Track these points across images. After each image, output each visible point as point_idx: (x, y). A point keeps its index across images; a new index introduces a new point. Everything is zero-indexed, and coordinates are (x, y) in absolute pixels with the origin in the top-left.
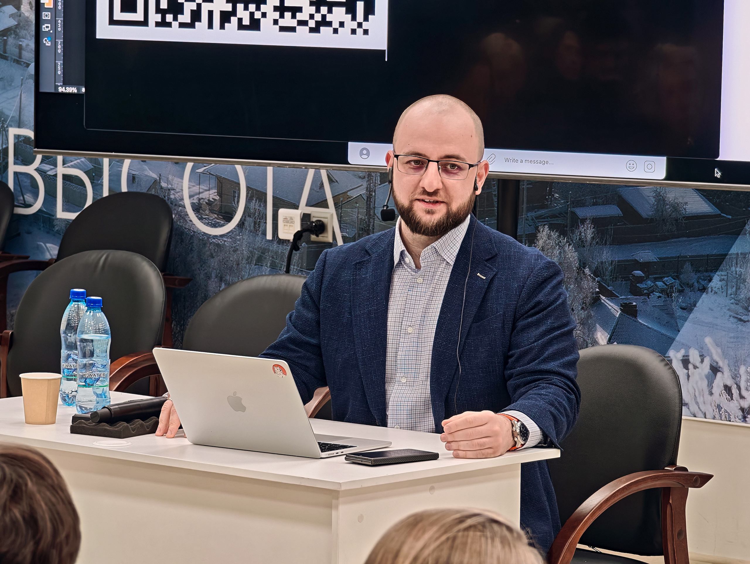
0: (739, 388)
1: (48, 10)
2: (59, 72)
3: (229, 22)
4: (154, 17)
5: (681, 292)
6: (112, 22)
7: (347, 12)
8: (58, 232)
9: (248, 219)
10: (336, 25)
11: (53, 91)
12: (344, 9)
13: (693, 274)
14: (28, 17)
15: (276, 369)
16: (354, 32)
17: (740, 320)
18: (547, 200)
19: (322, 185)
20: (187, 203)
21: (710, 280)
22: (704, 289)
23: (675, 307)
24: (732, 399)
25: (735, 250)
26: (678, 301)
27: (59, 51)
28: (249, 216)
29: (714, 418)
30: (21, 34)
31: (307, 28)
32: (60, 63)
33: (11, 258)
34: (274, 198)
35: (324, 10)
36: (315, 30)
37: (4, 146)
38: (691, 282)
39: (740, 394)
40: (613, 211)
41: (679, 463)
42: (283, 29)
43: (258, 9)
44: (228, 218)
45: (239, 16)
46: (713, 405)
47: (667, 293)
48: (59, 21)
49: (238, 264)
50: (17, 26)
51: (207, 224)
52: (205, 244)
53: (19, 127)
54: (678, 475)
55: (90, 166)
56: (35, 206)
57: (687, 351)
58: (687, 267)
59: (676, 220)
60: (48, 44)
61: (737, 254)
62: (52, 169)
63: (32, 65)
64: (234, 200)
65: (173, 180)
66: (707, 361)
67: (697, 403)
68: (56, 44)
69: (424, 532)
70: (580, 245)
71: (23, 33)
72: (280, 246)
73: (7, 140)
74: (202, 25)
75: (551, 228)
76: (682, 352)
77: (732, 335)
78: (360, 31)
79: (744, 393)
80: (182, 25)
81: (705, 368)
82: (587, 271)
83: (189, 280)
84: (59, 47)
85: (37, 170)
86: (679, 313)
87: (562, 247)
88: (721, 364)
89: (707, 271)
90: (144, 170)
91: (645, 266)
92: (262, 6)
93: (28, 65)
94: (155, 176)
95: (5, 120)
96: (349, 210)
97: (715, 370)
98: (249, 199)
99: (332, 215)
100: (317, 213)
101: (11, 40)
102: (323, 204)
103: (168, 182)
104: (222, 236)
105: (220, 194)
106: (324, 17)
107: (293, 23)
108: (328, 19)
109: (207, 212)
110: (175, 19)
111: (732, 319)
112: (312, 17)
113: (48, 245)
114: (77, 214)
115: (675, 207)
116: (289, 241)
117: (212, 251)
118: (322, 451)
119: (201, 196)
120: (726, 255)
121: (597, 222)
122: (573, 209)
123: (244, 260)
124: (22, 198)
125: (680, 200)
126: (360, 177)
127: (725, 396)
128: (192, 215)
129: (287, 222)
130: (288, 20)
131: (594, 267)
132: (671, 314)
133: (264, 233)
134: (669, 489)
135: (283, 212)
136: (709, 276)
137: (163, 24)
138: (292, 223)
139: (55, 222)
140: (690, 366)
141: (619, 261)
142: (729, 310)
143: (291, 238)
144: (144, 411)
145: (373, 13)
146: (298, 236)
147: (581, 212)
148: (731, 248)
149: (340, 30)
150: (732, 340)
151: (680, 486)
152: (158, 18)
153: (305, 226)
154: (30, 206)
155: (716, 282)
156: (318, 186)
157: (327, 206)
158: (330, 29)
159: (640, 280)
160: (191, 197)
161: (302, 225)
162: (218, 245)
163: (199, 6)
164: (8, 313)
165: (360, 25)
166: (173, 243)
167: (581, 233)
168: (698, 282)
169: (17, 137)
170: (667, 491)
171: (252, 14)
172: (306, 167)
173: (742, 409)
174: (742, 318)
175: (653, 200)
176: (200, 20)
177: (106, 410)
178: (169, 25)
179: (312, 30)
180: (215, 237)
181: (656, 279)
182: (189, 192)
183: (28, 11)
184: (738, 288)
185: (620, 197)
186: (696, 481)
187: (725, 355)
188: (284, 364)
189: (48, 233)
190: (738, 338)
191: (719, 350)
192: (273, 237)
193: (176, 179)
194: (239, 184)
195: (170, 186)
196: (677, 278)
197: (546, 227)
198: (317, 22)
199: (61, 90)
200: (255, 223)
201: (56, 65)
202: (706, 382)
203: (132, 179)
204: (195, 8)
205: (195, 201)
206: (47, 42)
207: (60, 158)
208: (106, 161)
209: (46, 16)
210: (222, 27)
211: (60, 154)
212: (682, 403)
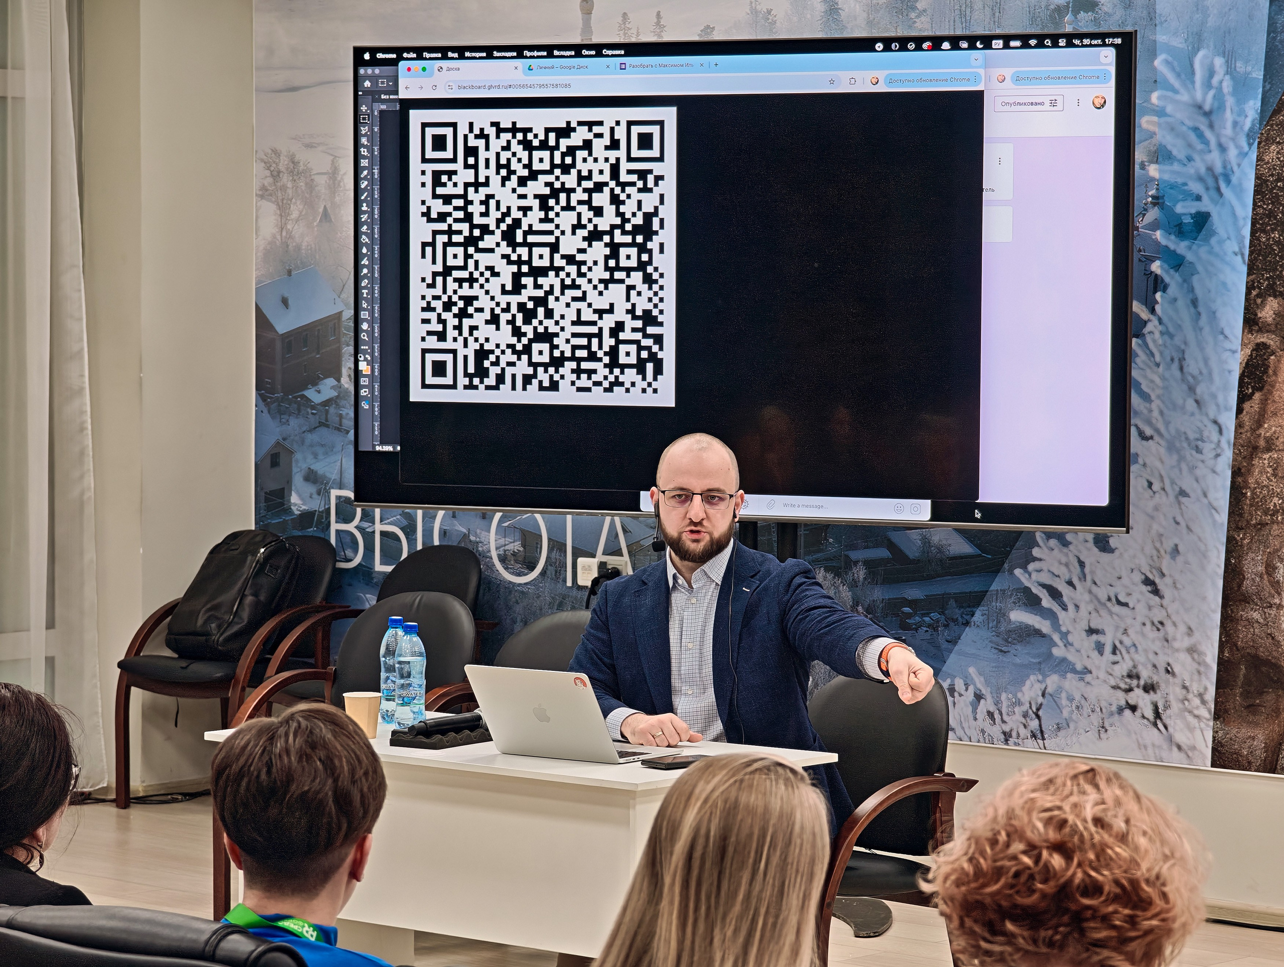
0: (1001, 714)
1: (366, 376)
2: (376, 433)
3: (531, 384)
4: (463, 381)
5: (946, 626)
6: (424, 386)
7: (638, 373)
8: (376, 584)
9: (549, 567)
10: (627, 385)
11: (371, 450)
12: (635, 370)
13: (957, 610)
14: (347, 389)
15: (577, 681)
16: (644, 391)
17: (1001, 651)
18: (822, 544)
19: (617, 535)
20: (494, 554)
21: (973, 615)
22: (967, 624)
23: (941, 641)
24: (995, 724)
25: (994, 587)
26: (943, 634)
27: (376, 413)
28: (551, 565)
29: (979, 741)
30: (341, 404)
31: (601, 389)
32: (377, 424)
33: (334, 607)
34: (574, 548)
35: (617, 371)
36: (609, 390)
37: (327, 507)
38: (955, 617)
39: (1002, 719)
40: (883, 553)
41: (947, 770)
42: (579, 389)
43: (557, 371)
44: (532, 568)
45: (539, 378)
46: (977, 729)
47: (934, 627)
48: (376, 386)
49: (541, 609)
50: (337, 397)
51: (512, 574)
52: (510, 592)
53: (340, 489)
54: (947, 781)
55: (405, 523)
56: (355, 560)
57: (953, 681)
58: (952, 602)
59: (941, 561)
60: (366, 407)
61: (997, 590)
62: (370, 526)
63: (352, 432)
64: (537, 551)
65: (480, 533)
66: (971, 689)
67: (963, 728)
68: (373, 407)
69: (714, 777)
70: (853, 585)
71: (343, 403)
72: (580, 592)
73: (330, 501)
74: (506, 387)
75: (827, 570)
76: (949, 681)
77: (994, 665)
78: (650, 390)
79: (1005, 718)
80: (488, 388)
81: (970, 695)
82: (860, 608)
83: (497, 624)
84: (376, 409)
85: (357, 527)
86: (945, 645)
87: (837, 588)
88: (984, 692)
89: (969, 607)
90: (454, 526)
91: (912, 603)
92: (560, 369)
93: (348, 432)
94: (465, 531)
95: (327, 483)
96: (642, 558)
97: (979, 697)
98: (550, 550)
99: (626, 562)
100: (613, 561)
101: (332, 410)
102: (619, 553)
103: (476, 535)
104: (526, 584)
105: (524, 545)
106: (617, 377)
107: (589, 384)
108: (620, 380)
109: (512, 562)
110: (482, 382)
111: (993, 650)
112: (606, 378)
113: (368, 596)
114: (393, 567)
115: (940, 549)
116: (587, 587)
117: (518, 598)
118: (621, 757)
119: (507, 548)
120: (987, 591)
121: (868, 564)
122: (846, 553)
123: (547, 605)
124: (343, 553)
125: (944, 542)
126: (651, 527)
127: (988, 721)
128: (499, 566)
129: (586, 570)
130: (584, 381)
131: (866, 605)
132: (938, 647)
133: (565, 581)
134: (938, 793)
135: (581, 560)
136: (972, 611)
137: (471, 387)
138: (590, 570)
139: (374, 575)
140: (956, 694)
141: (889, 599)
142: (990, 642)
143: (589, 584)
144: (456, 726)
145: (662, 374)
146: (595, 582)
147: (854, 555)
148: (991, 585)
149: (632, 389)
150: (994, 669)
151: (947, 790)
152: (466, 381)
153: (602, 573)
154: (350, 560)
155: (978, 617)
156: (613, 535)
157: (621, 555)
158: (623, 389)
159: (909, 616)
160: (497, 548)
161: (599, 572)
162: (523, 592)
163: (503, 370)
164: (331, 659)
165: (650, 385)
166: (481, 592)
167: (854, 574)
168: (962, 617)
169: (338, 498)
170: (936, 795)
171: (551, 377)
172: (602, 514)
173: (1004, 733)
174: (1003, 649)
175: (919, 542)
176: (504, 383)
177: (423, 724)
178: (476, 387)
179: (606, 390)
180: (520, 585)
181: (924, 615)
182: (496, 544)
183: (347, 383)
184: (999, 622)
185: (889, 540)
186: (963, 786)
187: (987, 683)
188: (585, 677)
189: (367, 585)
190: (999, 667)
191: (982, 679)
192: (573, 583)
193: (483, 533)
194: (541, 536)
195: (478, 539)
196: (942, 613)
197: (822, 569)
198: (610, 383)
199: (378, 448)
200: (556, 572)
201: (373, 426)
202: (970, 708)
203: (444, 533)
204: (500, 372)
205: (500, 553)
206: (365, 405)
207: (377, 511)
208: (420, 513)
209: (364, 381)
210: (524, 389)
211: (378, 507)
212: (948, 728)
